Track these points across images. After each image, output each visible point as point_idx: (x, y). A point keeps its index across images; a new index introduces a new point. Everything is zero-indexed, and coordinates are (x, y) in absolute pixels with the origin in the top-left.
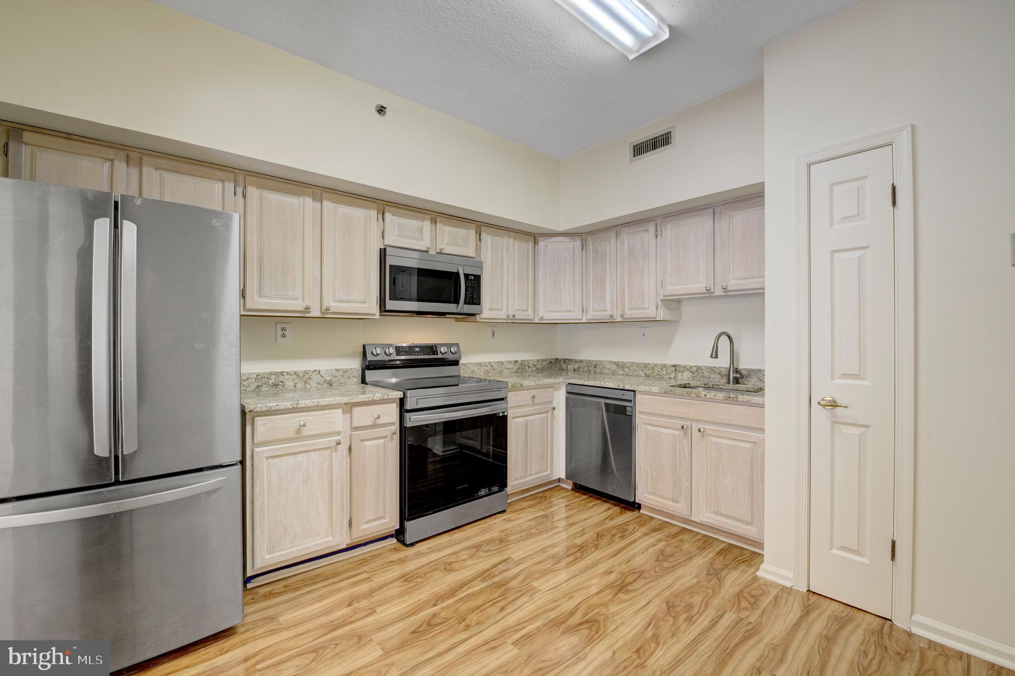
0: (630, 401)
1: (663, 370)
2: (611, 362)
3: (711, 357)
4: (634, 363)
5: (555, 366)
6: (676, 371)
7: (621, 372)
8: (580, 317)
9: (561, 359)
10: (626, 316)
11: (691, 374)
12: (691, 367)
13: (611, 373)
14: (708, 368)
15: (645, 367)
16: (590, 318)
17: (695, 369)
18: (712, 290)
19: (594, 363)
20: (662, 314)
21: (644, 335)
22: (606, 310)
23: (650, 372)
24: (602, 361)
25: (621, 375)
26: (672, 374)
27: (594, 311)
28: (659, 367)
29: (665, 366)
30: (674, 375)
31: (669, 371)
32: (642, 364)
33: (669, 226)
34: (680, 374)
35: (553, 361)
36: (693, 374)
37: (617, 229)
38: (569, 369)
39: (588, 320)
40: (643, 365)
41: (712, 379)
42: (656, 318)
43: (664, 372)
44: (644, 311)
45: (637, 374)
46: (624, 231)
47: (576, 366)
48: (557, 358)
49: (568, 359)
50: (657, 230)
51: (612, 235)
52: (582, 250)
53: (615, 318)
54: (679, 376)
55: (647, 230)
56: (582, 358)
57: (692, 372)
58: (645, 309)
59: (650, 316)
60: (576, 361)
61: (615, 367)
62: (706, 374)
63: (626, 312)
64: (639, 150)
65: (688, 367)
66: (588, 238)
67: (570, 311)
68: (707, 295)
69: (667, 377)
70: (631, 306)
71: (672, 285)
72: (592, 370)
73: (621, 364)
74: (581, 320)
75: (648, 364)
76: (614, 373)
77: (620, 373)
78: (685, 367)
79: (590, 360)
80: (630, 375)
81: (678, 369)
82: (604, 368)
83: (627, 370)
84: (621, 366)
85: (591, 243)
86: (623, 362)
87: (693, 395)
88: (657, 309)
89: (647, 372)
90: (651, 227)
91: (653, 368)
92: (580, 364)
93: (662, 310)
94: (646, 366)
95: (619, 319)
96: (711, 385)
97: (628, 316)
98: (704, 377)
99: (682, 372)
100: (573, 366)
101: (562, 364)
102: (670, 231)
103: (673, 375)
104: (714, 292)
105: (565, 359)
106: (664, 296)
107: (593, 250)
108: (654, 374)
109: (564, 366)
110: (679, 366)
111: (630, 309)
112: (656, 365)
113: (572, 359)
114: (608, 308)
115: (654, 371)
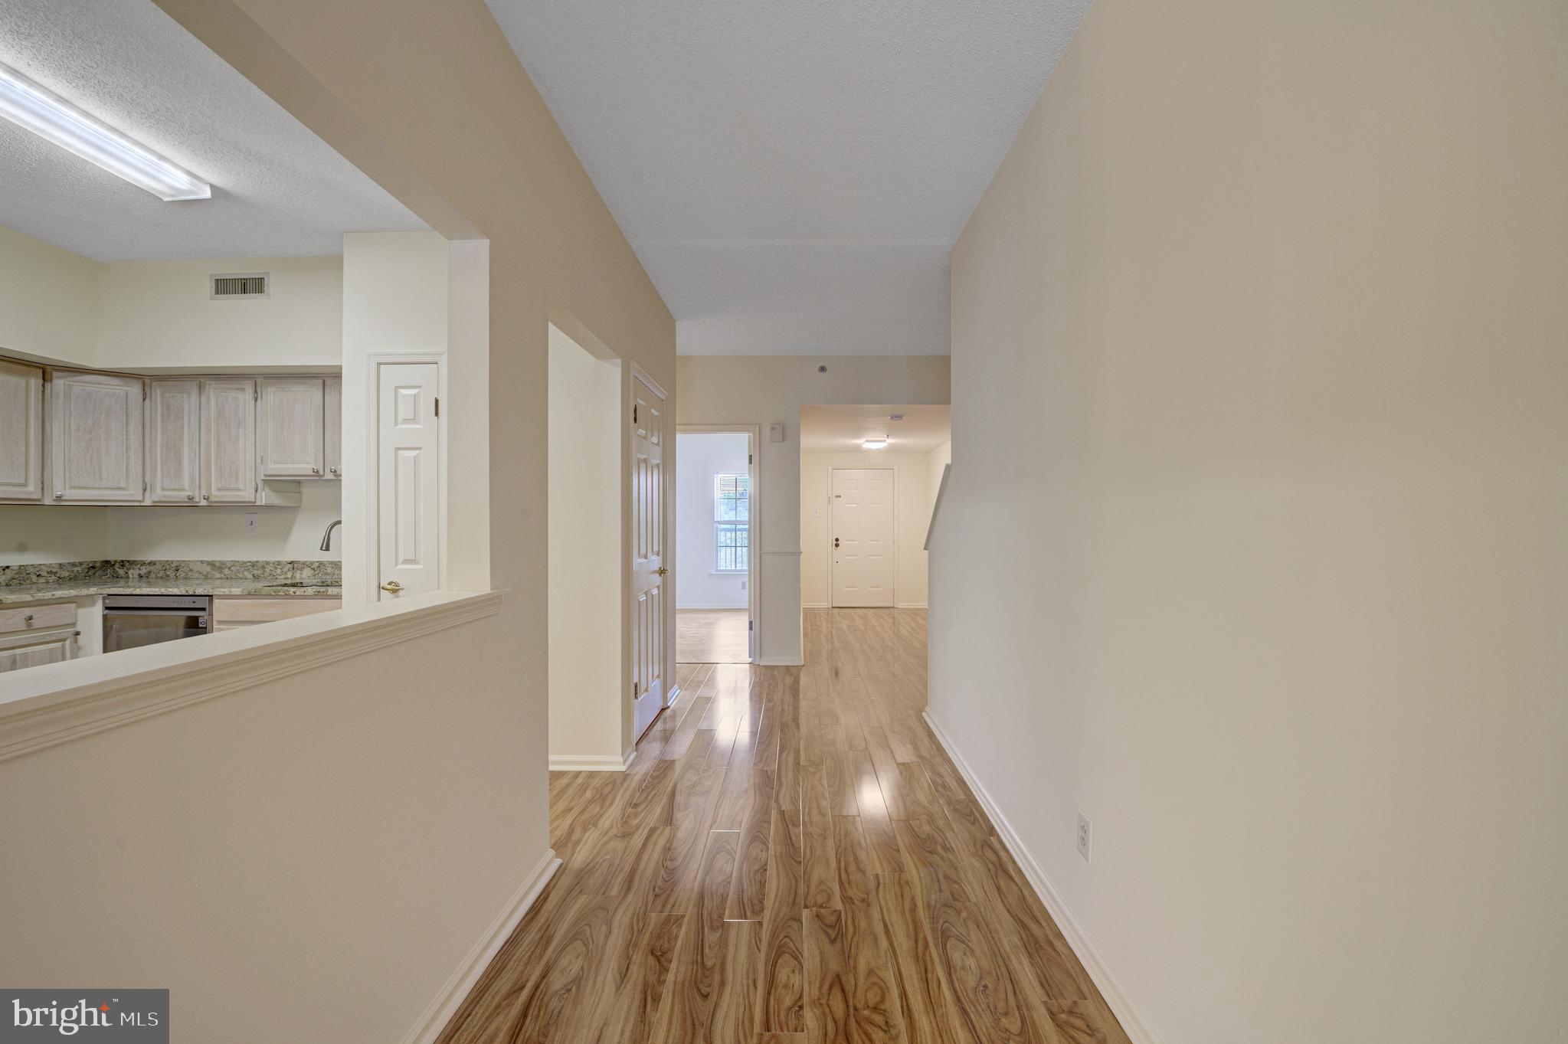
0: (204, 609)
1: (276, 568)
2: (202, 562)
3: (321, 549)
4: (238, 562)
5: (104, 569)
6: (293, 569)
7: (218, 575)
8: (140, 498)
9: (116, 561)
10: (212, 499)
11: (312, 572)
12: (312, 563)
13: (203, 577)
14: (331, 563)
15: (253, 566)
16: (156, 499)
17: (317, 564)
18: (321, 473)
19: (174, 565)
20: (264, 498)
21: (252, 524)
22: (183, 490)
23: (259, 572)
24: (188, 561)
25: (219, 579)
26: (288, 573)
27: (163, 489)
28: (271, 565)
29: (279, 563)
30: (291, 574)
31: (285, 570)
32: (249, 562)
33: (271, 390)
34: (298, 572)
35: (98, 564)
36: (315, 571)
37: (201, 380)
38: (131, 576)
39: (154, 502)
40: (249, 564)
41: (336, 576)
42: (255, 502)
43: (279, 571)
44: (239, 493)
45: (241, 576)
46: (210, 384)
47: (143, 571)
48: (108, 559)
49: (128, 561)
50: (256, 391)
51: (193, 387)
52: (144, 400)
53: (197, 500)
54: (298, 574)
55: (243, 390)
56: (154, 558)
57: (313, 569)
58: (240, 490)
59: (247, 500)
60: (143, 564)
61: (208, 569)
62: (329, 570)
63: (213, 493)
64: (224, 286)
65: (308, 563)
66: (154, 384)
67: (120, 489)
68: (316, 478)
69: (283, 577)
70: (220, 486)
71: (275, 463)
72: (172, 576)
73: (218, 564)
74: (140, 501)
75: (257, 562)
76: (207, 577)
77: (217, 577)
78: (304, 563)
79: (167, 561)
80: (232, 578)
81: (296, 566)
82: (191, 570)
83: (226, 571)
84: (218, 566)
85: (159, 392)
86: (220, 562)
87: (281, 593)
88: (256, 491)
89: (256, 572)
90: (249, 387)
91: (263, 567)
92: (149, 568)
93: (264, 493)
94: (254, 564)
95: (204, 503)
96: (329, 582)
97: (215, 499)
98: (327, 574)
99: (301, 570)
100: (138, 572)
101: (117, 569)
102: (271, 396)
103: (289, 575)
104: (324, 475)
105: (123, 561)
106: (265, 476)
107: (162, 403)
108: (266, 574)
109: (121, 572)
110: (297, 562)
111: (219, 490)
112: (268, 563)
113: (135, 561)
114: (187, 487)
115: (265, 571)
